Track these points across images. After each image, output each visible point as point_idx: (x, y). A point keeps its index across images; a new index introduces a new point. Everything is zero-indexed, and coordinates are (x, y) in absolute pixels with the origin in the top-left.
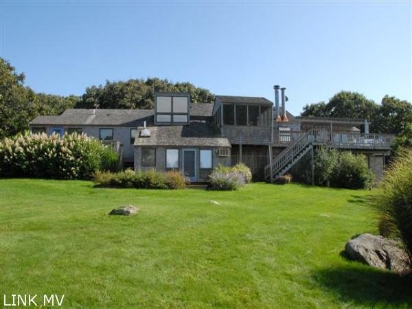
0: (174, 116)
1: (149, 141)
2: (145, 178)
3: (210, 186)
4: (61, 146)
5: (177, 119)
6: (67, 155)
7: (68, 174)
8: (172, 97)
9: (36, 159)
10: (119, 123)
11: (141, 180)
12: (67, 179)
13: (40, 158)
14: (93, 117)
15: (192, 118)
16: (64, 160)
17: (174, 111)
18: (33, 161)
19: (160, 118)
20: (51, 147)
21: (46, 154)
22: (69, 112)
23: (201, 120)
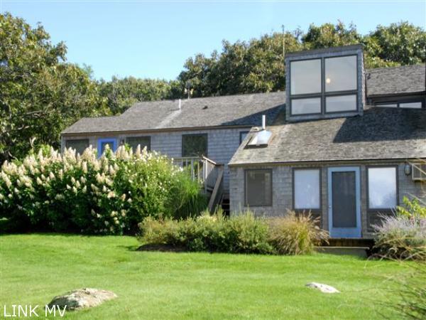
0: (329, 100)
1: (261, 155)
2: (229, 230)
3: (371, 249)
4: (96, 173)
5: (333, 104)
6: (105, 188)
7: (107, 223)
8: (323, 59)
9: (53, 197)
10: (218, 122)
11: (221, 234)
12: (103, 234)
13: (59, 196)
14: (177, 113)
15: (372, 99)
16: (99, 197)
17: (328, 90)
18: (47, 202)
19: (298, 107)
20: (78, 174)
21: (68, 187)
22: (137, 107)
23: (398, 102)
